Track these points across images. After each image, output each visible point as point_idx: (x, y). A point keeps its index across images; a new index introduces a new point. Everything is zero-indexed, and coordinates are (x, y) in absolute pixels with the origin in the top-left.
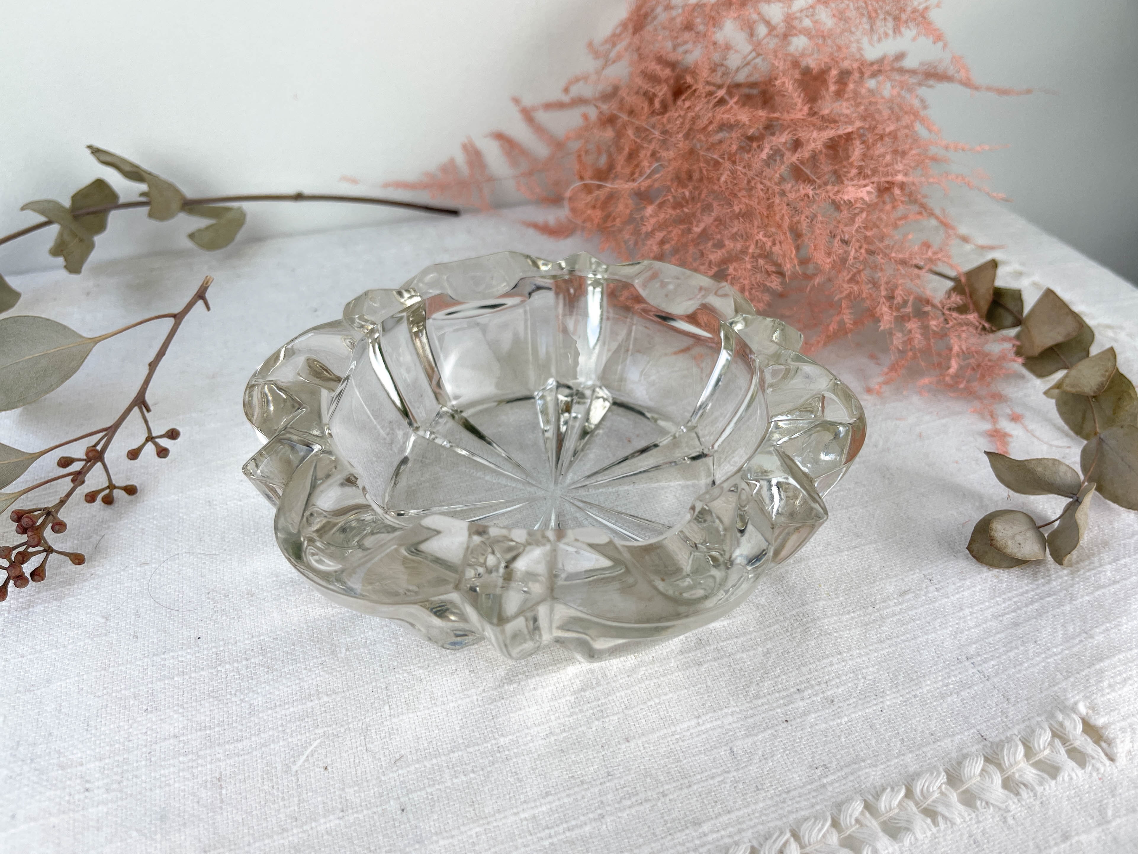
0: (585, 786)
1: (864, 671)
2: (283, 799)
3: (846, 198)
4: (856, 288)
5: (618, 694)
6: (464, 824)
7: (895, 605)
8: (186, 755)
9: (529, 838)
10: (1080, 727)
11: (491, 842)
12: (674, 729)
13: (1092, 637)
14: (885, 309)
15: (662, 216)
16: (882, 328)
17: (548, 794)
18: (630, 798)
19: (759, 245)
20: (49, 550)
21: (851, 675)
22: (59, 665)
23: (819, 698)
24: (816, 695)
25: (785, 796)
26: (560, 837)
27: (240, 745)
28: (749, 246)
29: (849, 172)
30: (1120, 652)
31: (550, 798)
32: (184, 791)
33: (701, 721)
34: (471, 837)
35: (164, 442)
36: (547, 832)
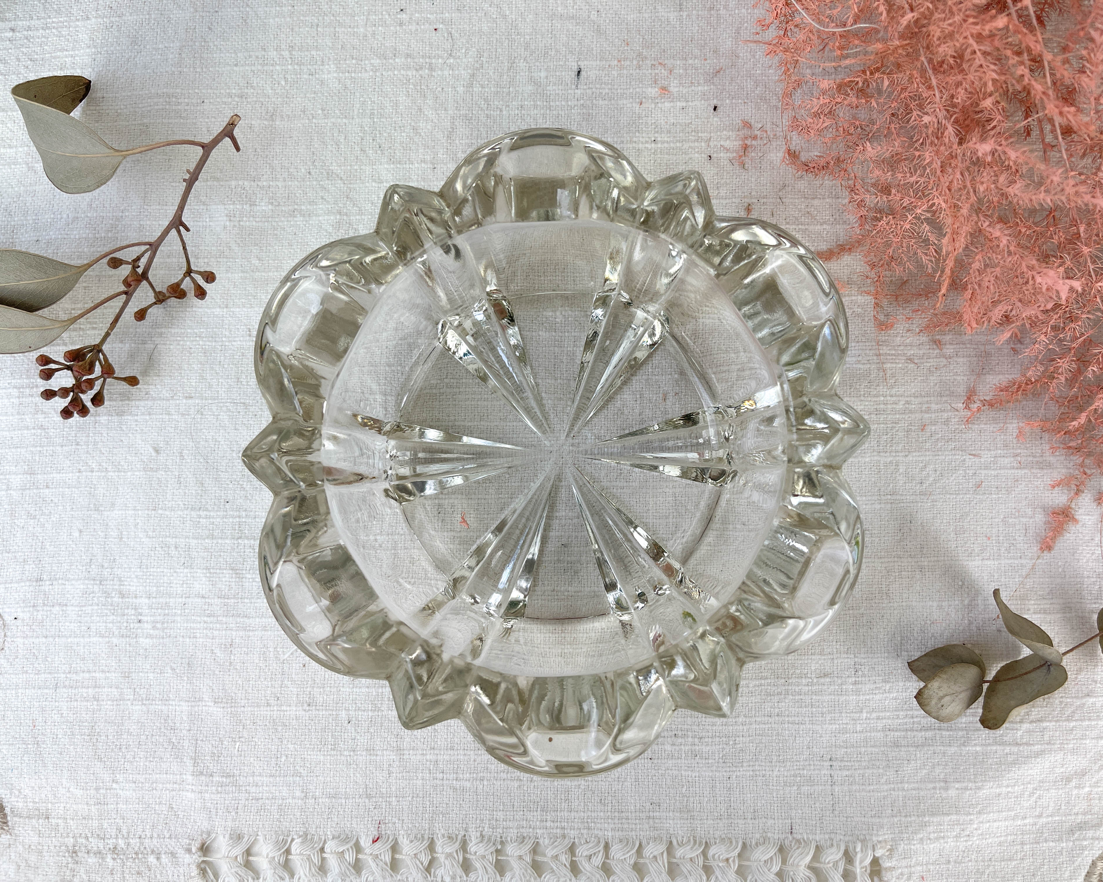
2: (271, 679)
7: (808, 684)
8: (209, 616)
10: (868, 861)
13: (947, 789)
23: (687, 749)
24: (687, 745)
25: (616, 814)
30: (958, 812)
35: (201, 282)
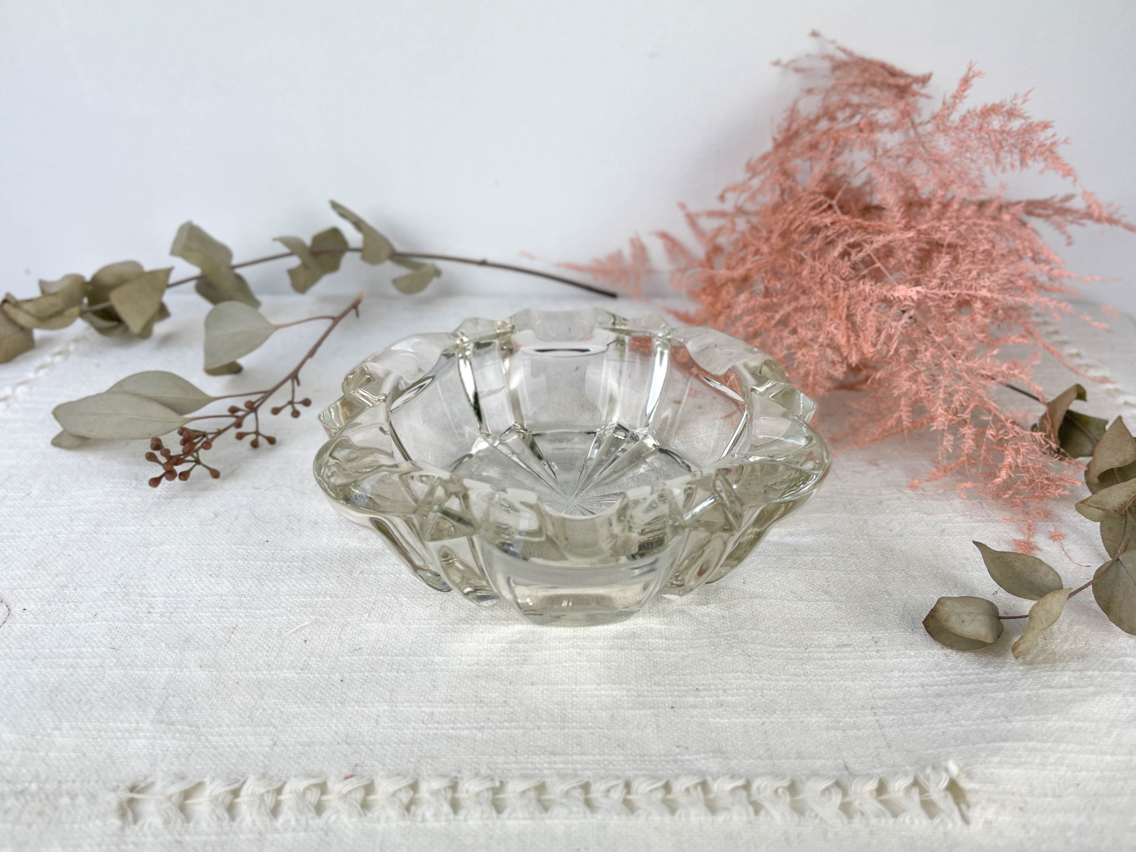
0: (482, 704)
1: (765, 691)
2: (268, 651)
3: (896, 294)
4: (914, 387)
5: (544, 652)
6: (378, 702)
7: (830, 652)
9: (421, 725)
10: (944, 784)
11: (392, 719)
12: (574, 687)
13: (1010, 722)
14: (941, 411)
15: (752, 302)
16: (934, 428)
17: (451, 701)
18: (511, 722)
19: (830, 336)
20: (198, 462)
21: (751, 691)
22: (172, 536)
23: (711, 700)
24: (711, 697)
25: (638, 757)
26: (443, 731)
27: (258, 612)
28: (820, 335)
29: (930, 281)
30: (1031, 740)
31: (451, 705)
32: (209, 629)
33: (599, 688)
34: (379, 711)
35: (299, 407)
36: (436, 725)
